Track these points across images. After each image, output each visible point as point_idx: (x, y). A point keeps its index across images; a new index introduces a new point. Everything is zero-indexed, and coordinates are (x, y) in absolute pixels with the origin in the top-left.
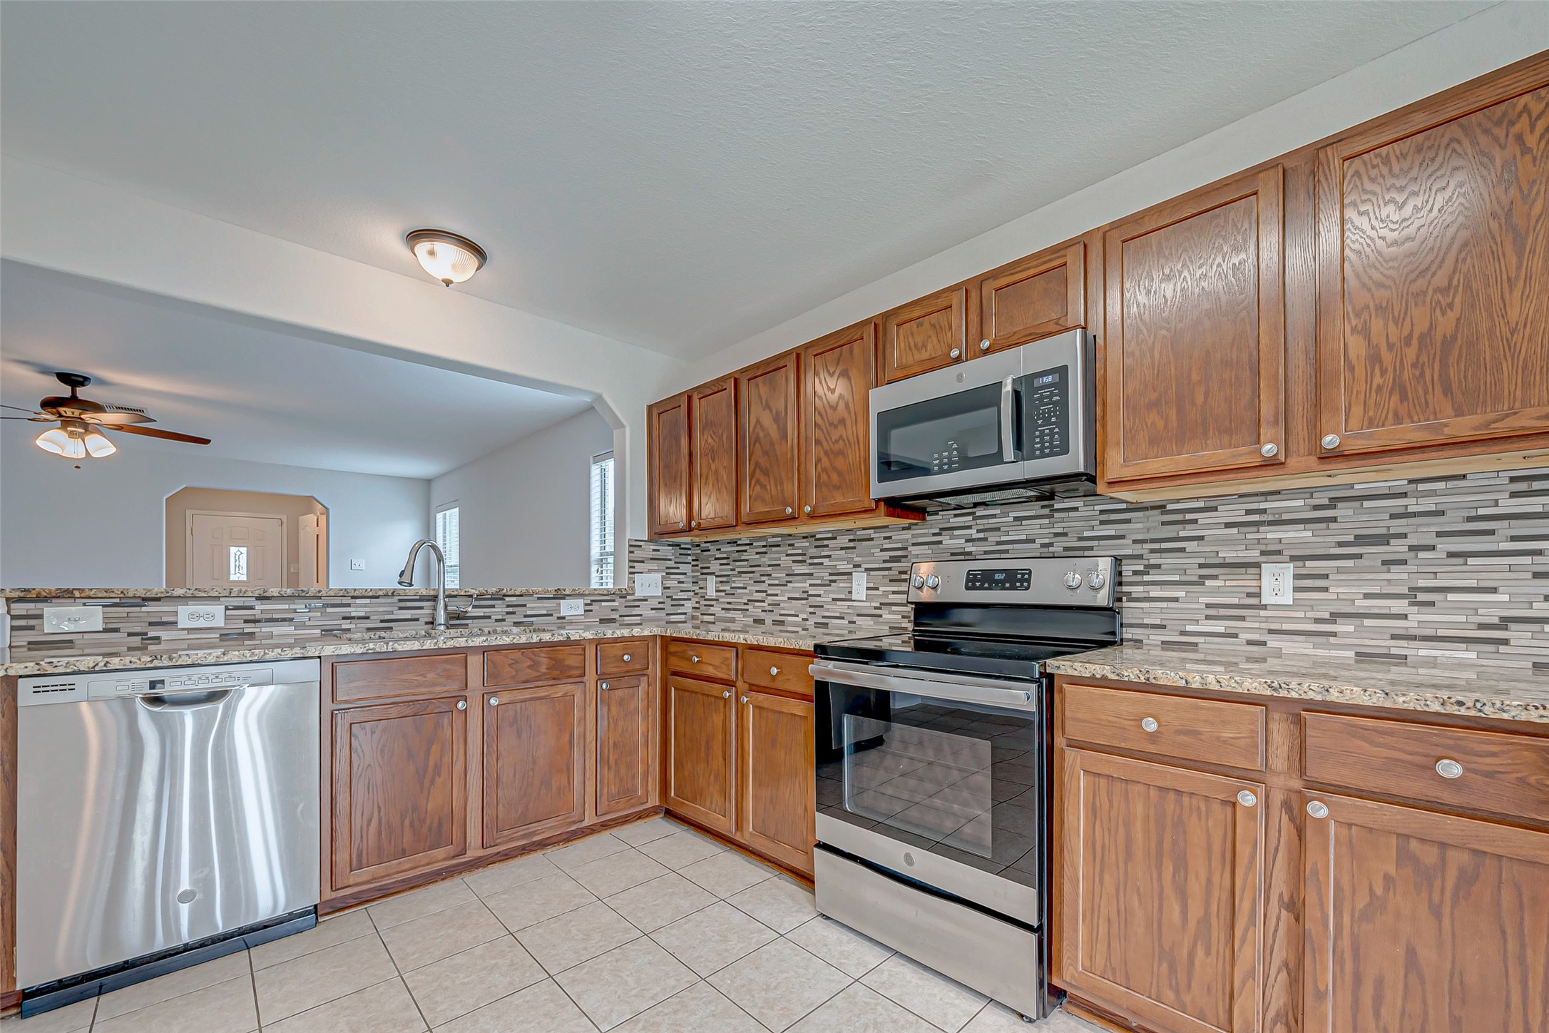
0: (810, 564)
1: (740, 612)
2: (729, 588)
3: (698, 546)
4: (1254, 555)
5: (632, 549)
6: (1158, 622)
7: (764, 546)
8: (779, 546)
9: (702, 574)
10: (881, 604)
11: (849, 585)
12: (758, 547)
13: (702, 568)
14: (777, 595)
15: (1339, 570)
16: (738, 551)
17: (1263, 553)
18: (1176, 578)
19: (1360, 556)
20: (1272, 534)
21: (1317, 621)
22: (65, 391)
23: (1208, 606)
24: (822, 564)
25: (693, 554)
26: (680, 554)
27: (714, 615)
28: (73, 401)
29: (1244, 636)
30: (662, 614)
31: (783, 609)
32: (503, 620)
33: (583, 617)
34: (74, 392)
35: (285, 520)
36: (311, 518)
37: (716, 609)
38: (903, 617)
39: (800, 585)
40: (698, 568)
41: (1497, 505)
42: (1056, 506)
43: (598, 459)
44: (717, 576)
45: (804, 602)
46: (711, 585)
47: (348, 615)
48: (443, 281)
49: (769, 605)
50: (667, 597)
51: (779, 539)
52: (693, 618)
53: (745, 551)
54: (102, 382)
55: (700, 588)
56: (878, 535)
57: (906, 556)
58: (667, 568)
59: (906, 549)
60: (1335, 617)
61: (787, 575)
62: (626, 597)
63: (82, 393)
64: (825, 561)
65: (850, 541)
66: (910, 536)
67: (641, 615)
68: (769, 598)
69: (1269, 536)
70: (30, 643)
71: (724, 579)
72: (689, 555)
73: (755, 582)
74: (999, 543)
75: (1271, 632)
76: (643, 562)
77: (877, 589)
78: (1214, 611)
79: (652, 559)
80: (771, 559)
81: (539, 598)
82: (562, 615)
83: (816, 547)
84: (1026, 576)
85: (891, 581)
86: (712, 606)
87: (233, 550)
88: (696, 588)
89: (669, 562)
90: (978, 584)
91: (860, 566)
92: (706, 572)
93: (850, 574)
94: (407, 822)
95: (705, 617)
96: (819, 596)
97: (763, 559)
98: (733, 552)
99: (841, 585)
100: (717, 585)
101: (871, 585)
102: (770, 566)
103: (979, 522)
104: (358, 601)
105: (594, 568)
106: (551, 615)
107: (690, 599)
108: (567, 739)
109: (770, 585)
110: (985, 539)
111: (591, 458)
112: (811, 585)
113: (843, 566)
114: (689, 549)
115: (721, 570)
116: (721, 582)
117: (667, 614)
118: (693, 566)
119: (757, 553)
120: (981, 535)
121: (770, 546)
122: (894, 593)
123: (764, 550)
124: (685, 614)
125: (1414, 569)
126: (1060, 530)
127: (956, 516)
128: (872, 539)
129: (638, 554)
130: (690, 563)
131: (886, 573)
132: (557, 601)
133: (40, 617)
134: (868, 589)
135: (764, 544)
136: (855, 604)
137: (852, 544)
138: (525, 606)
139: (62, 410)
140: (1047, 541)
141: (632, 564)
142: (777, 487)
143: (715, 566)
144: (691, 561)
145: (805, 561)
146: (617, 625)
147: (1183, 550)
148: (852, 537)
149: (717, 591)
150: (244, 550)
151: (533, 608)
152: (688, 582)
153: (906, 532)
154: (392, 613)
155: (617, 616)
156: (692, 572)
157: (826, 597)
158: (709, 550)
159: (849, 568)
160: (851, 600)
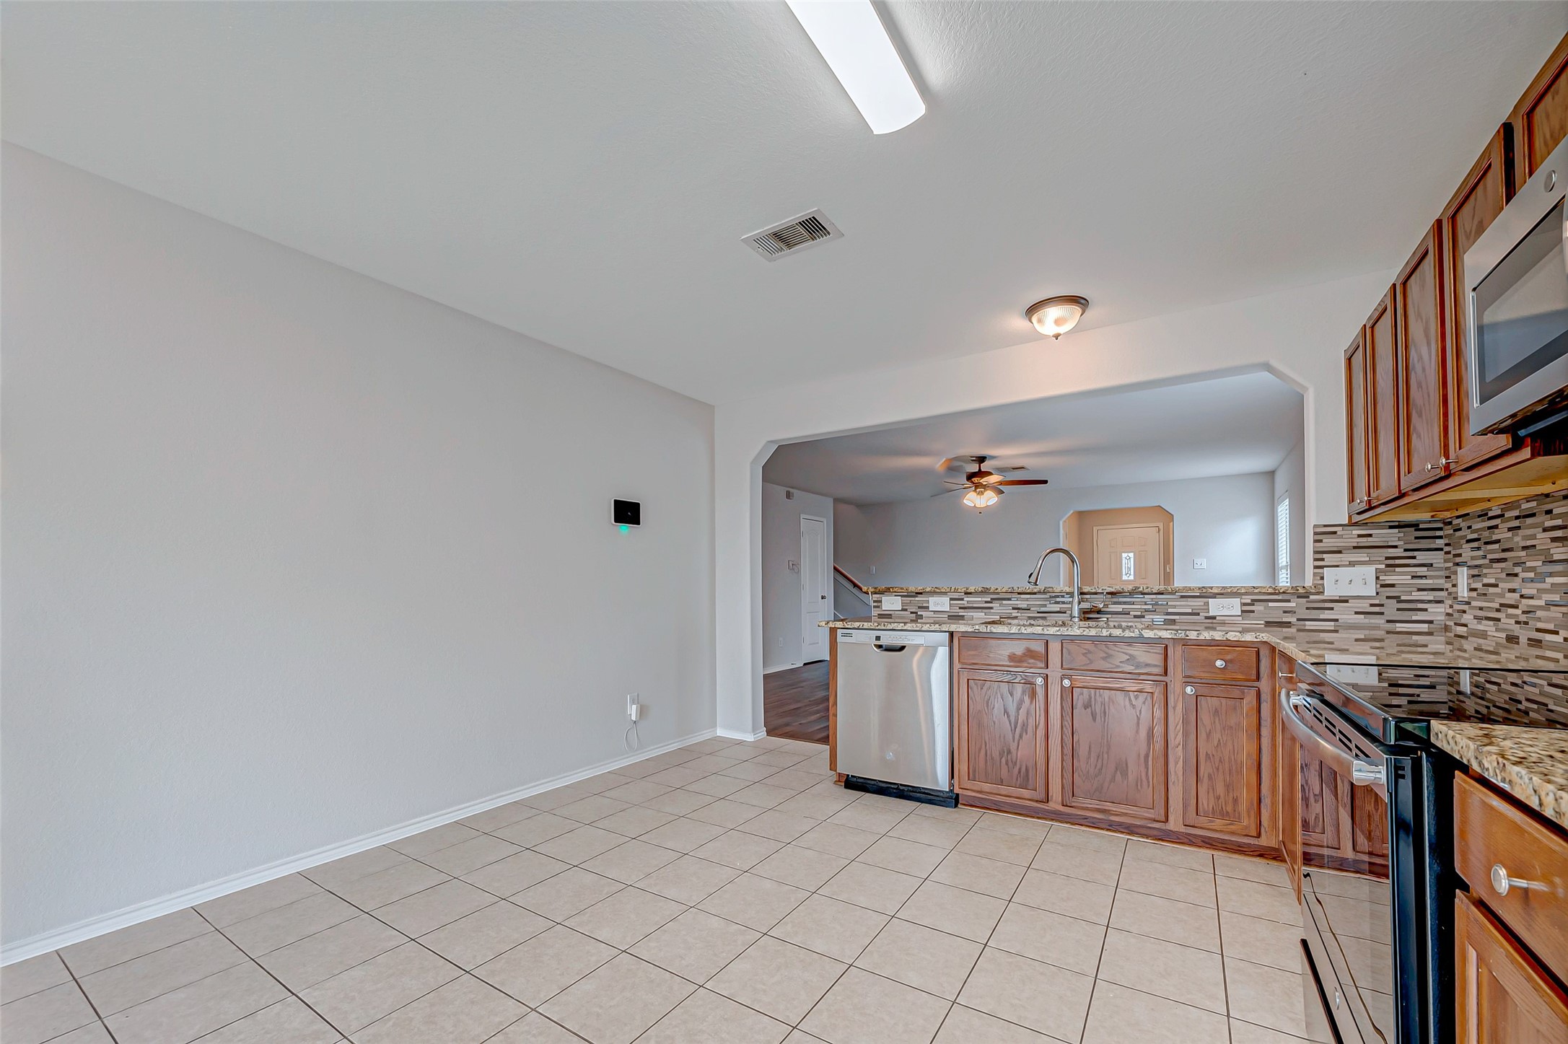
1: (1492, 622)
2: (1481, 585)
3: (1450, 523)
5: (1321, 537)
7: (1517, 518)
9: (1454, 564)
12: (1510, 519)
13: (1454, 556)
14: (1532, 596)
16: (1490, 528)
25: (1446, 536)
26: (1416, 537)
27: (1467, 625)
30: (1379, 621)
31: (1539, 619)
33: (1240, 618)
35: (1161, 528)
37: (1469, 617)
40: (1451, 556)
44: (1468, 568)
46: (1463, 580)
49: (1524, 612)
50: (1390, 597)
51: (1534, 504)
52: (1446, 629)
55: (1452, 585)
58: (1387, 558)
61: (1544, 563)
62: (1308, 597)
67: (1336, 620)
68: (1524, 601)
70: (879, 614)
71: (1476, 571)
72: (1440, 537)
76: (1340, 552)
79: (1355, 547)
80: (1526, 538)
81: (1181, 596)
82: (1211, 614)
86: (1465, 611)
87: (1124, 555)
88: (1449, 586)
89: (1392, 550)
95: (1458, 627)
97: (1517, 539)
98: (1484, 529)
100: (1469, 581)
102: (1525, 548)
104: (1023, 596)
106: (1198, 614)
107: (1440, 602)
109: (1524, 580)
114: (1440, 529)
116: (1473, 576)
117: (1388, 621)
118: (1444, 553)
119: (1511, 529)
123: (1516, 523)
124: (1430, 622)
129: (1332, 542)
130: (1442, 549)
132: (1206, 600)
138: (1166, 603)
141: (1321, 556)
143: (1467, 552)
149: (1468, 590)
150: (1131, 555)
151: (1174, 607)
152: (1436, 577)
155: (1293, 620)
156: (1444, 562)
158: (1461, 529)
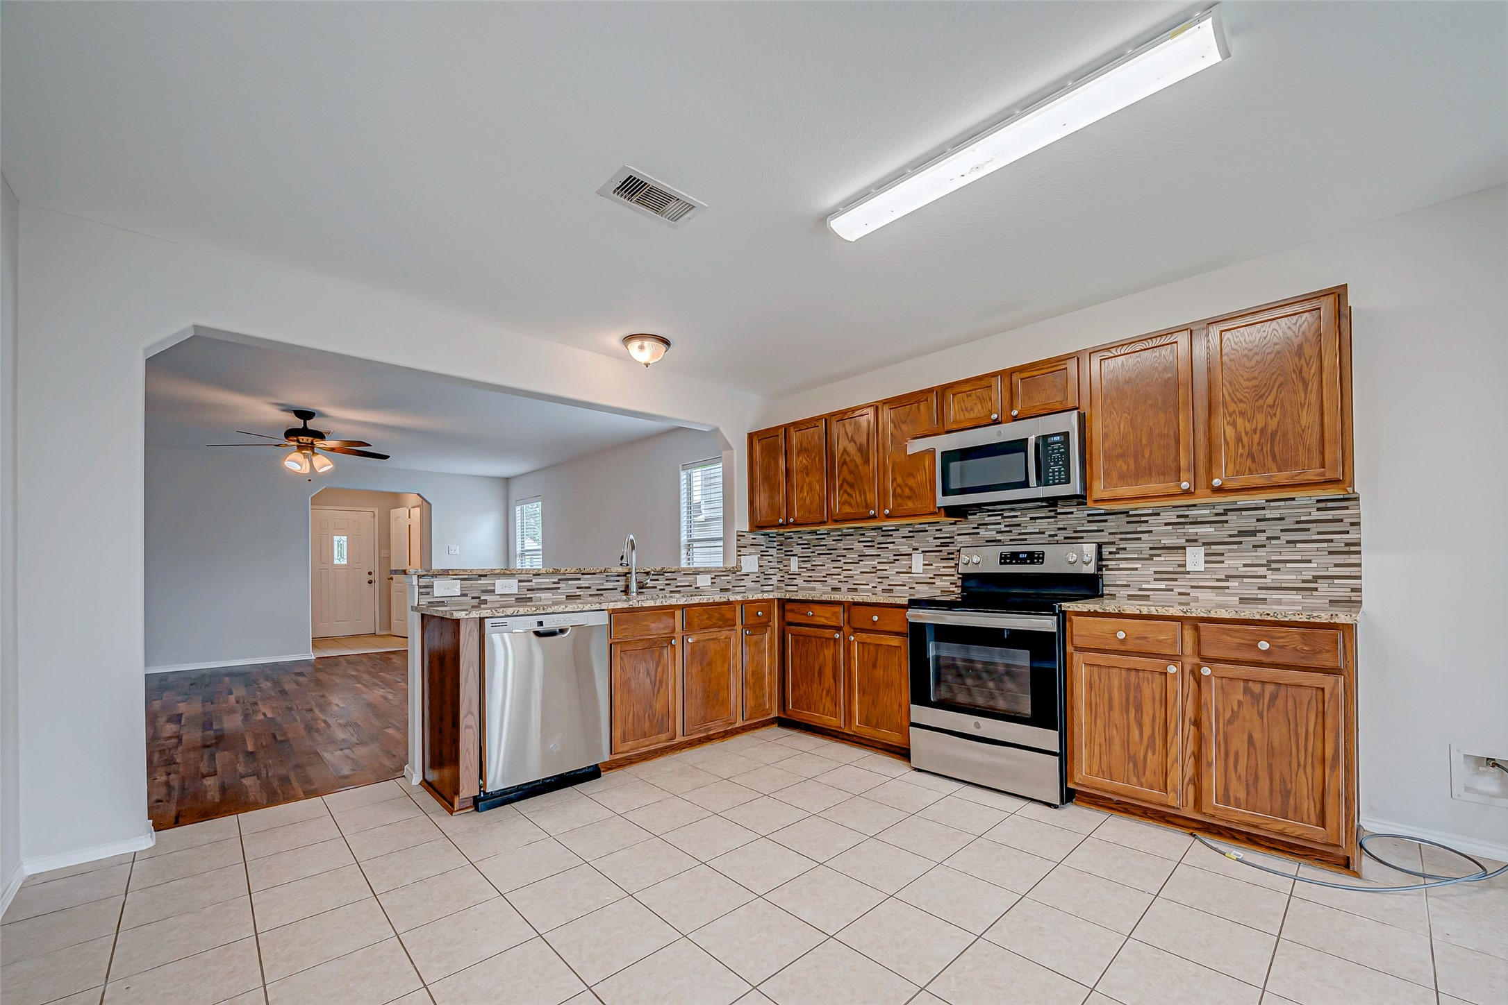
0: (878, 548)
1: (820, 583)
2: (810, 566)
3: (783, 535)
4: (1182, 542)
5: (739, 538)
6: (1125, 583)
7: (839, 535)
8: (852, 535)
9: (786, 555)
10: (934, 575)
11: (910, 562)
12: (834, 536)
13: (785, 551)
14: (851, 570)
15: (1230, 551)
16: (817, 539)
17: (1187, 541)
18: (1136, 556)
19: (1241, 543)
20: (1192, 530)
21: (1218, 580)
22: (299, 423)
23: (1155, 572)
24: (888, 548)
25: (778, 541)
26: (769, 541)
27: (797, 585)
28: (305, 431)
29: (1177, 590)
30: (758, 585)
31: (856, 580)
32: (664, 589)
33: (710, 587)
34: (305, 423)
35: (377, 513)
36: (402, 512)
37: (799, 581)
38: (951, 584)
39: (868, 564)
40: (783, 551)
41: (1310, 515)
42: (1059, 511)
43: (685, 467)
44: (799, 557)
45: (874, 575)
46: (794, 565)
47: (579, 586)
48: (645, 364)
49: (844, 577)
50: (762, 573)
51: (853, 530)
52: (778, 588)
53: (824, 539)
54: (322, 415)
55: (784, 566)
56: (931, 528)
57: (953, 543)
58: (761, 551)
59: (953, 537)
60: (1228, 578)
61: (859, 556)
62: (736, 573)
63: (312, 424)
64: (890, 546)
65: (910, 532)
66: (956, 529)
67: (745, 586)
68: (844, 572)
69: (1190, 531)
71: (806, 559)
72: (775, 541)
73: (832, 561)
74: (1020, 534)
75: (1192, 587)
76: (746, 547)
77: (932, 565)
78: (1159, 575)
79: (751, 545)
80: (844, 545)
81: (684, 574)
82: (698, 586)
83: (882, 536)
84: (1041, 556)
85: (941, 559)
86: (795, 579)
87: (336, 538)
88: (781, 566)
89: (762, 547)
90: (1008, 561)
91: (917, 549)
92: (790, 554)
93: (911, 555)
94: (647, 715)
95: (789, 587)
96: (886, 570)
97: (838, 545)
98: (813, 539)
99: (903, 562)
100: (799, 564)
101: (927, 562)
102: (844, 549)
103: (1006, 520)
104: (585, 576)
105: (683, 552)
106: (691, 586)
107: (775, 574)
108: (726, 668)
109: (844, 563)
110: (1010, 532)
111: (681, 466)
112: (878, 563)
113: (905, 550)
114: (775, 537)
115: (802, 553)
116: (803, 561)
117: (762, 585)
118: (778, 550)
119: (834, 540)
120: (1008, 529)
121: (845, 535)
122: (944, 567)
123: (840, 538)
124: (772, 585)
125: (1269, 550)
126: (1062, 526)
127: (989, 516)
128: (927, 531)
129: (743, 542)
130: (776, 547)
131: (938, 554)
132: (695, 576)
133: (432, 586)
135: (840, 533)
136: (914, 575)
137: (911, 534)
138: (676, 579)
139: (301, 438)
140: (1053, 533)
141: (739, 549)
142: (861, 496)
143: (797, 550)
145: (874, 546)
146: (730, 593)
147: (1140, 539)
148: (911, 529)
149: (799, 568)
150: (345, 538)
151: (681, 581)
152: (774, 562)
153: (953, 526)
154: (602, 584)
155: (730, 587)
156: (777, 554)
157: (891, 571)
158: (792, 538)
159: (909, 551)
160: (911, 573)
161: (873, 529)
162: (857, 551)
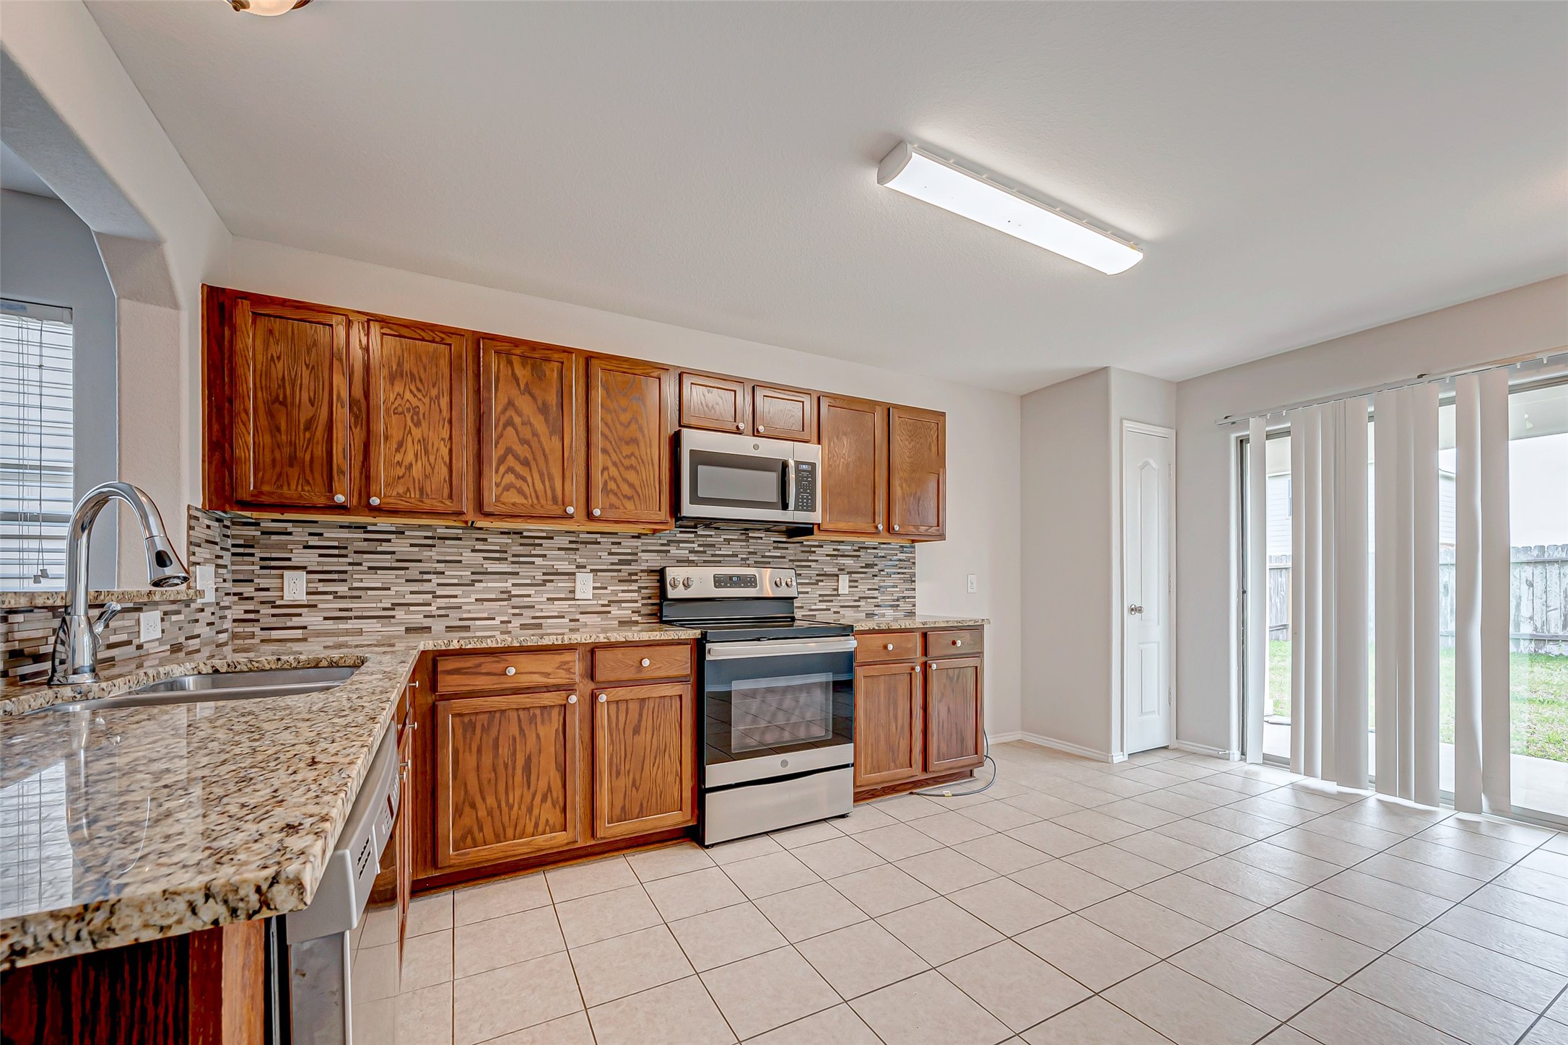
0: (513, 563)
1: (375, 621)
2: (346, 589)
3: (257, 524)
4: (836, 570)
5: (192, 523)
6: (800, 605)
8: (460, 539)
9: (264, 567)
10: (609, 601)
11: (572, 585)
13: (262, 559)
14: (455, 597)
15: (862, 578)
17: (839, 570)
18: (807, 581)
20: (842, 561)
21: (854, 601)
23: (820, 595)
24: (533, 563)
25: (234, 537)
26: (223, 535)
27: (297, 628)
29: (833, 610)
30: (213, 633)
31: (467, 612)
33: (158, 643)
37: (306, 619)
38: (633, 612)
39: (492, 586)
42: (750, 535)
44: (311, 572)
45: (506, 603)
46: (295, 587)
49: (438, 608)
50: (217, 604)
52: (235, 636)
53: (389, 541)
55: (259, 590)
56: (606, 540)
57: (636, 561)
58: (216, 557)
59: (637, 554)
60: (860, 599)
61: (473, 573)
62: (189, 606)
64: (538, 561)
65: (571, 542)
66: (640, 544)
67: (200, 635)
68: (439, 600)
69: (841, 562)
71: (335, 576)
72: (229, 537)
73: (407, 581)
74: (713, 556)
75: (842, 607)
76: (200, 545)
77: (606, 588)
78: (823, 598)
79: (205, 541)
83: (521, 545)
85: (619, 581)
86: (293, 615)
88: (248, 590)
90: (723, 584)
91: (585, 567)
92: (275, 566)
93: (574, 574)
95: (273, 632)
96: (529, 596)
99: (560, 585)
100: (310, 585)
101: (599, 585)
103: (699, 539)
107: (230, 607)
109: (438, 585)
110: (705, 552)
112: (514, 585)
113: (563, 566)
114: (229, 527)
115: (320, 564)
116: (320, 581)
118: (234, 554)
119: (412, 545)
120: (701, 549)
121: (439, 538)
122: (623, 591)
124: (227, 631)
125: (879, 578)
126: (753, 550)
127: (681, 532)
128: (599, 543)
129: (197, 532)
130: (229, 551)
131: (615, 574)
132: (136, 614)
134: (594, 588)
135: (430, 534)
136: (578, 602)
137: (574, 546)
140: (745, 556)
141: (192, 549)
143: (304, 557)
144: (230, 547)
145: (506, 559)
147: (810, 566)
148: (574, 539)
149: (308, 593)
152: (230, 581)
153: (636, 540)
156: (233, 563)
157: (538, 597)
158: (290, 534)
159: (572, 568)
160: (574, 599)
161: (502, 533)
162: (468, 566)
